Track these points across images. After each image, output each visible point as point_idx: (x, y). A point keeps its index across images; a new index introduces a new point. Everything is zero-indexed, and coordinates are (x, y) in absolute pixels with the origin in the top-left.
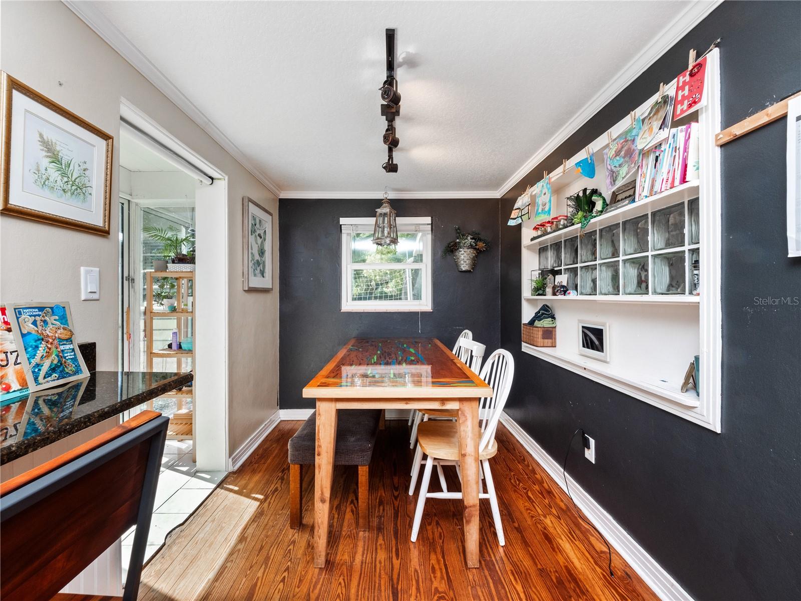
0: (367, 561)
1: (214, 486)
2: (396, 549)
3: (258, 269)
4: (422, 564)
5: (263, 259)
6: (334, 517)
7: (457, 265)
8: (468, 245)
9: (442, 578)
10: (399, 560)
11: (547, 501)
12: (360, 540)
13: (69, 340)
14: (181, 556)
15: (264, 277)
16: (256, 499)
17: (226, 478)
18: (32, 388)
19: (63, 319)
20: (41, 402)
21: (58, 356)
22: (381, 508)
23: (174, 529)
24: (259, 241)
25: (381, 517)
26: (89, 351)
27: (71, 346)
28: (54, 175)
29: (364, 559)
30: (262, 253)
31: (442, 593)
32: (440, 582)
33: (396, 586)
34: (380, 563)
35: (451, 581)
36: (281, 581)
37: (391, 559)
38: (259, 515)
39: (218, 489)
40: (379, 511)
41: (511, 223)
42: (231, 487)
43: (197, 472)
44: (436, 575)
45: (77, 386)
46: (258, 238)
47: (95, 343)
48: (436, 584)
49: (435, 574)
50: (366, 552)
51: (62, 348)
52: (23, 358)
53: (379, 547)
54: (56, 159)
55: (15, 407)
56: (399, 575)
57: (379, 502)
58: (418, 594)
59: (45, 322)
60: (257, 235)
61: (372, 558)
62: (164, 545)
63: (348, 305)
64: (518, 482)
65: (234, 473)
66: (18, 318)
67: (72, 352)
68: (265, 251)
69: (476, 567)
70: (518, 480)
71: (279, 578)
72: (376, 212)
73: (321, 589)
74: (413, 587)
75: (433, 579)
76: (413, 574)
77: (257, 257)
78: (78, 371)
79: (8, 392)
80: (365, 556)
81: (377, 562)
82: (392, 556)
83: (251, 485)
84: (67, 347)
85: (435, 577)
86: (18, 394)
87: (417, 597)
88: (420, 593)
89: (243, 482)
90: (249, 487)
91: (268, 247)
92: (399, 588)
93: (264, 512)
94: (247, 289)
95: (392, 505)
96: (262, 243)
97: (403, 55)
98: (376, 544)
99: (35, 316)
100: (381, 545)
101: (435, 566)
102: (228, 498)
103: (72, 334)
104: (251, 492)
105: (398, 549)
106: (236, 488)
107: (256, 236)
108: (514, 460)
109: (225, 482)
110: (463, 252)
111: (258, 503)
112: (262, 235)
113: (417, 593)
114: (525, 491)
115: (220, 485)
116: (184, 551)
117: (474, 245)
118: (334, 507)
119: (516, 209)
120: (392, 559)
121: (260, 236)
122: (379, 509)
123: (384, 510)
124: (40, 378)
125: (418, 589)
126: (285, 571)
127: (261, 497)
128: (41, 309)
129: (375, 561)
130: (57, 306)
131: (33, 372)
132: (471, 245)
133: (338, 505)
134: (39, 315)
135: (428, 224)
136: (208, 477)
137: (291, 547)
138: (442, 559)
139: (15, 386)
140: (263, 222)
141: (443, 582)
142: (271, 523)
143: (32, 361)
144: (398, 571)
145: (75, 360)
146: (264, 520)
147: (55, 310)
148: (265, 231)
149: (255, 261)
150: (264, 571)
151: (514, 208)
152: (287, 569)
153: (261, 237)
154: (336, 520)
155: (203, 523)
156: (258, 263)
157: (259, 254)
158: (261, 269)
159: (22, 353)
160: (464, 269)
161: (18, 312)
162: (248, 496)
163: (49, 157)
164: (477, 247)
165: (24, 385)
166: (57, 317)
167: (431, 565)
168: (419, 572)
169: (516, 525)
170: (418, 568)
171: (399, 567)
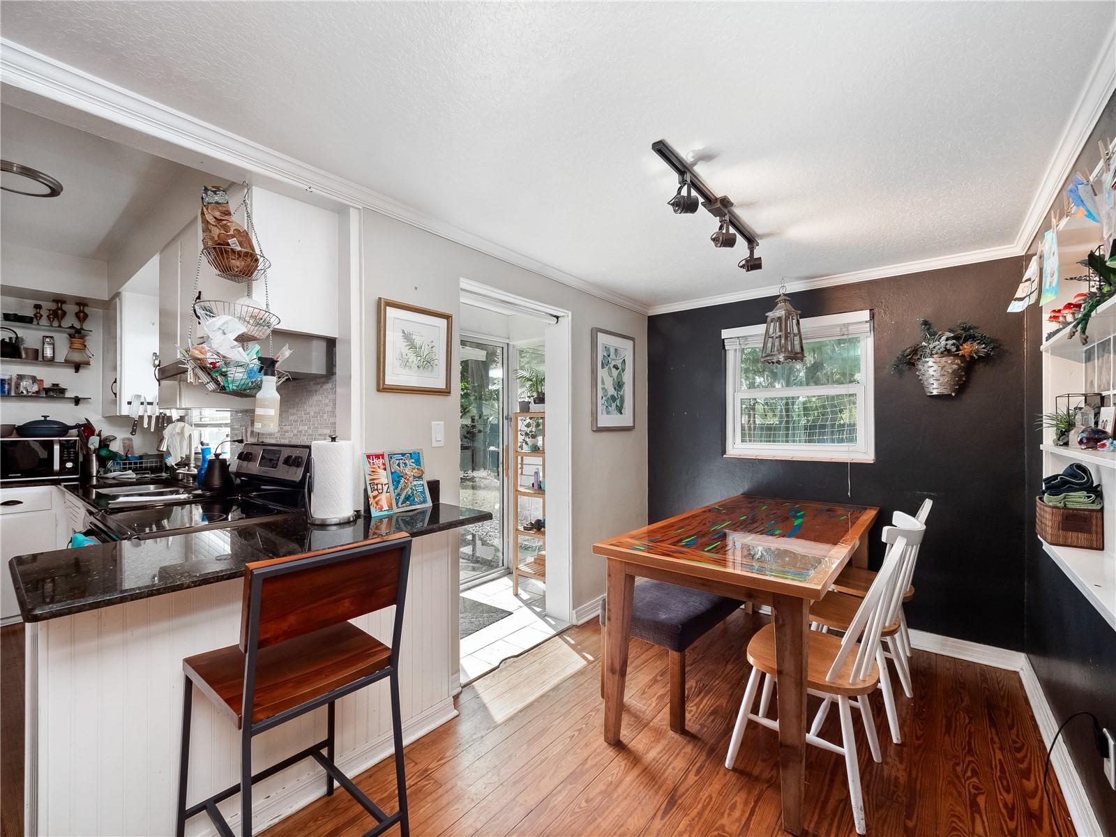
0: (660, 761)
1: (553, 632)
2: (701, 765)
3: (614, 405)
4: (723, 794)
5: (621, 393)
6: (651, 704)
7: (920, 385)
8: (939, 351)
9: (739, 820)
10: (698, 777)
11: (1012, 825)
12: (666, 738)
13: (420, 477)
14: (506, 681)
15: (621, 413)
16: (584, 658)
17: (568, 629)
18: (396, 510)
19: (418, 462)
20: (399, 520)
21: (411, 489)
22: (712, 717)
23: (509, 658)
24: (615, 373)
25: (705, 726)
26: (434, 487)
27: (422, 482)
28: (412, 357)
29: (658, 757)
30: (619, 385)
31: (727, 833)
32: (733, 823)
33: (676, 798)
34: (674, 768)
35: (748, 830)
36: (569, 737)
37: (687, 771)
38: (580, 673)
39: (557, 637)
40: (705, 721)
41: (1015, 307)
42: (568, 639)
43: (546, 615)
44: (733, 814)
45: (423, 512)
46: (614, 370)
47: (439, 481)
48: (725, 821)
49: (733, 812)
50: (664, 752)
51: (415, 483)
52: (392, 488)
53: (682, 754)
54: (412, 346)
55: (385, 521)
56: (687, 790)
57: (712, 711)
58: (697, 819)
59: (405, 464)
60: (612, 366)
61: (668, 760)
62: (498, 667)
63: (737, 447)
64: (969, 774)
65: (577, 626)
66: (390, 461)
67: (422, 486)
68: (623, 383)
69: (794, 833)
70: (973, 771)
71: (569, 733)
72: (767, 317)
73: (599, 761)
74: (696, 810)
75: (726, 815)
76: (704, 798)
77: (612, 391)
78: (425, 501)
79: (381, 511)
80: (660, 755)
81: (671, 767)
82: (691, 770)
83: (586, 644)
84: (419, 483)
85: (729, 815)
86: (386, 513)
87: (693, 820)
88: (700, 818)
89: (581, 638)
90: (583, 645)
91: (627, 378)
92: (680, 801)
93: (585, 672)
94: (595, 429)
95: (727, 720)
96: (620, 374)
97: (691, 155)
98: (681, 750)
99: (399, 460)
100: (685, 753)
101: (738, 804)
102: (562, 648)
103: (423, 473)
104: (583, 650)
105: (704, 766)
106: (573, 642)
107: (610, 368)
108: (993, 742)
109: (564, 633)
110: (930, 364)
111: (584, 663)
112: (619, 366)
113: (696, 817)
114: (973, 791)
115: (560, 634)
116: (509, 678)
117: (955, 349)
118: (657, 696)
119: (1026, 281)
120: (689, 772)
121: (616, 367)
122: (708, 717)
123: (713, 721)
124: (400, 504)
125: (700, 814)
126: (578, 730)
127: (591, 658)
128: (403, 455)
129: (669, 765)
130: (415, 453)
131: (396, 499)
132: (946, 350)
133: (662, 695)
134: (402, 459)
135: (867, 322)
136: (553, 623)
137: (593, 713)
138: (753, 803)
139: (386, 508)
140: (621, 351)
141: (738, 824)
142: (586, 685)
143: (396, 491)
144: (689, 786)
145: (423, 492)
146: (582, 679)
147: (413, 455)
148: (624, 360)
149: (609, 396)
150: (560, 722)
151: (1024, 279)
152: (580, 730)
153: (617, 369)
154: (651, 708)
155: (532, 661)
156: (613, 398)
157: (615, 388)
158: (618, 404)
159: (391, 485)
160: (935, 392)
161: (390, 457)
162: (579, 652)
163: (409, 345)
164: (961, 353)
165: (391, 507)
166: (413, 461)
167: (734, 801)
168: (713, 800)
169: (910, 824)
170: (714, 796)
171: (691, 784)
